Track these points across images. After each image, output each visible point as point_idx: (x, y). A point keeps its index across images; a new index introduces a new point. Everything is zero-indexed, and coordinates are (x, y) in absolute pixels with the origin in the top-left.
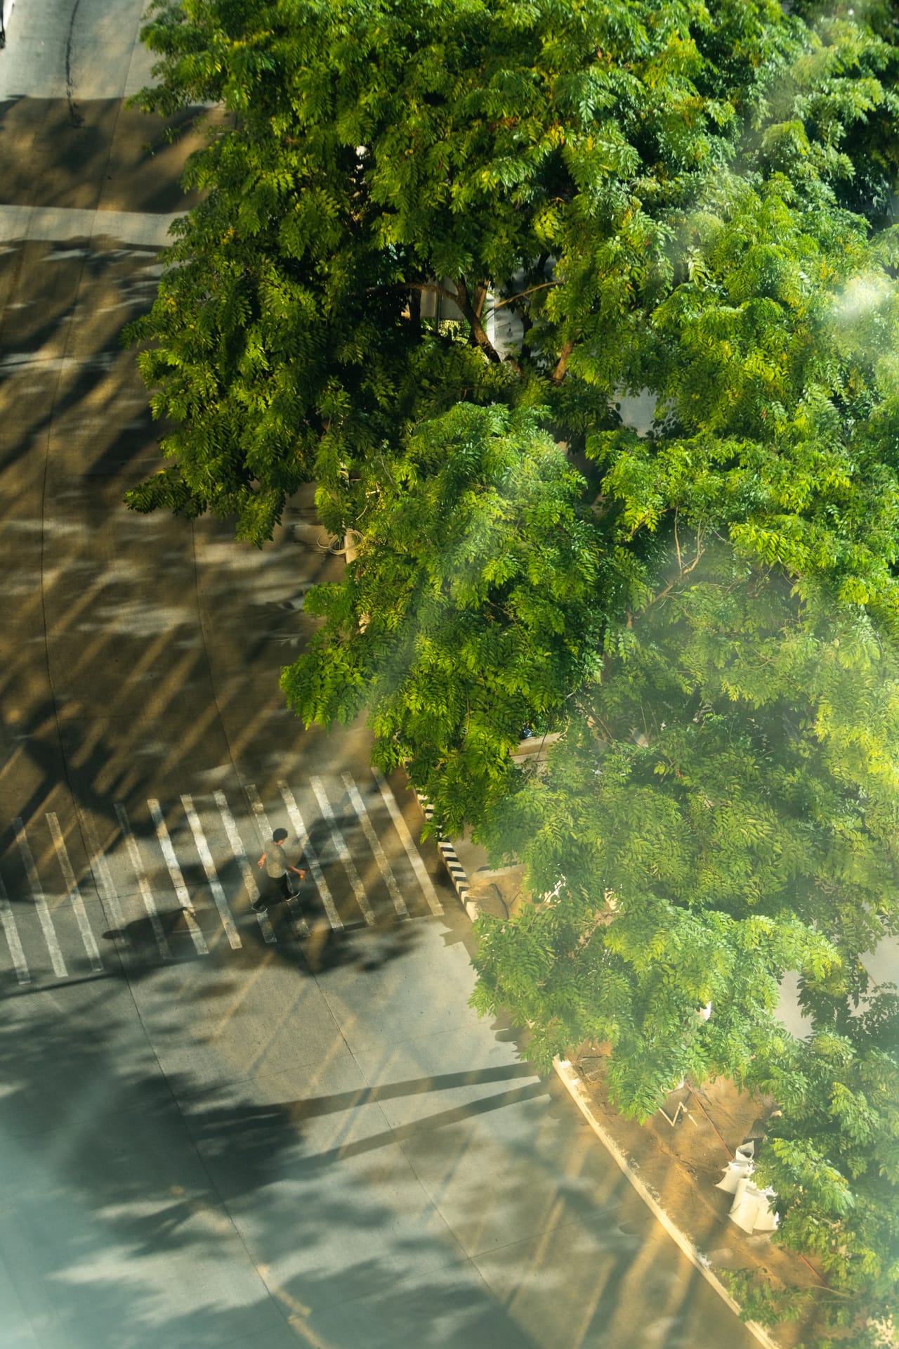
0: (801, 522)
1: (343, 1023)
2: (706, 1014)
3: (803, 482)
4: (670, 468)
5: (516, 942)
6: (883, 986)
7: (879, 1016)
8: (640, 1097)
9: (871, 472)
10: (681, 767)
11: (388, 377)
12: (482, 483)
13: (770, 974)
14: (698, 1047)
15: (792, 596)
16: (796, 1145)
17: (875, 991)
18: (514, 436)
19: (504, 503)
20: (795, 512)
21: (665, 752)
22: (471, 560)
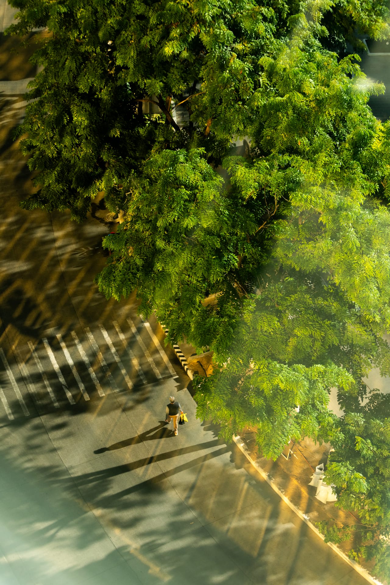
0: (320, 189)
1: (137, 429)
2: (297, 410)
3: (320, 172)
4: (260, 171)
5: (214, 386)
6: (373, 390)
7: (373, 404)
8: (273, 449)
9: (349, 164)
10: (277, 302)
11: (132, 141)
12: (177, 184)
13: (325, 390)
14: (295, 425)
15: (319, 222)
16: (342, 465)
17: (370, 393)
18: (190, 163)
19: (188, 192)
20: (317, 185)
21: (270, 296)
22: (176, 219)
